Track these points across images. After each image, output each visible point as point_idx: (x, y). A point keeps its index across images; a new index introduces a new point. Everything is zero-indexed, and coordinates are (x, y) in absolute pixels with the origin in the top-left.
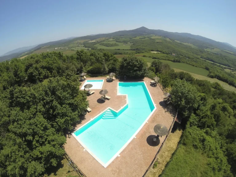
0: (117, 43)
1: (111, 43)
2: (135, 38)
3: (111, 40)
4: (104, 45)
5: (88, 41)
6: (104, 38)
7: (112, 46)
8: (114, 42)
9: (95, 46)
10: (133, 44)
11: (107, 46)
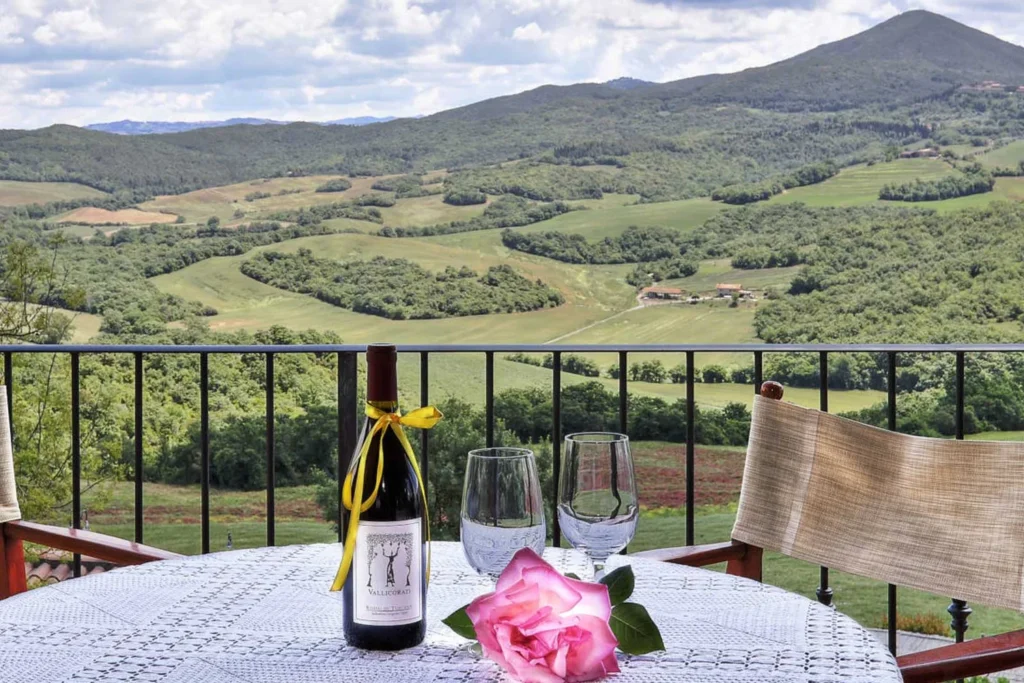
0: (527, 266)
1: (433, 258)
2: (813, 197)
3: (424, 212)
4: (318, 282)
5: (59, 207)
6: (311, 183)
7: (452, 312)
8: (482, 254)
9: (165, 285)
10: (798, 288)
11: (375, 298)
